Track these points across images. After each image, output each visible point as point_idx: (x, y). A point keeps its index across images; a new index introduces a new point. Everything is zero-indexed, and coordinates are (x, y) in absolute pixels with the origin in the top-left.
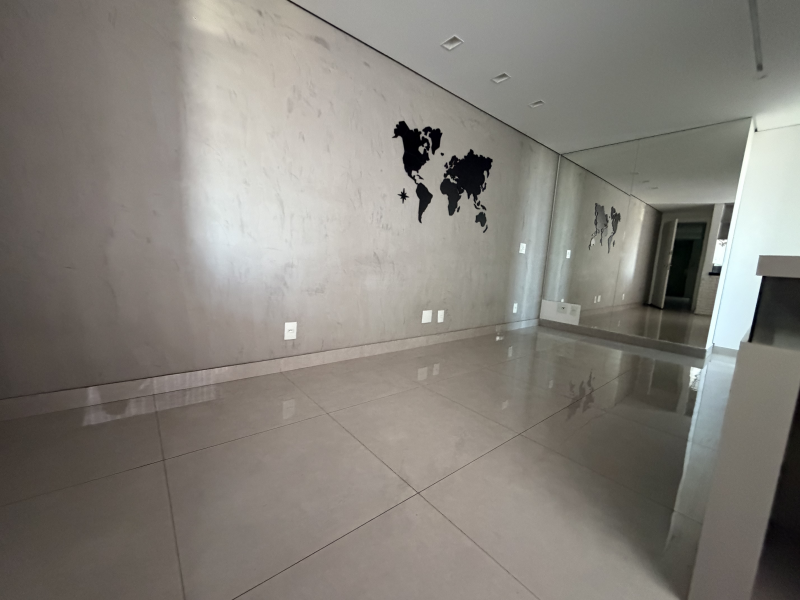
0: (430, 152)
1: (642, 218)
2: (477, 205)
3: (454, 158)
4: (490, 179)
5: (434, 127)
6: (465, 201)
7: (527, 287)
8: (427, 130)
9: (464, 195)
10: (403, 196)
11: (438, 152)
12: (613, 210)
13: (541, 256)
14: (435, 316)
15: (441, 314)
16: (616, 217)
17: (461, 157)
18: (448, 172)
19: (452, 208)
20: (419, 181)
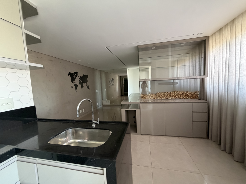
0: (76, 77)
1: (118, 78)
2: (87, 85)
3: (81, 77)
4: (89, 79)
5: (76, 72)
6: (84, 85)
7: (99, 99)
8: (74, 73)
9: (84, 83)
10: (72, 87)
11: (77, 76)
12: (112, 78)
13: (101, 92)
14: (82, 111)
15: (83, 110)
16: (113, 80)
17: (82, 76)
18: (80, 80)
19: (82, 87)
20: (75, 83)
